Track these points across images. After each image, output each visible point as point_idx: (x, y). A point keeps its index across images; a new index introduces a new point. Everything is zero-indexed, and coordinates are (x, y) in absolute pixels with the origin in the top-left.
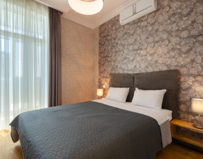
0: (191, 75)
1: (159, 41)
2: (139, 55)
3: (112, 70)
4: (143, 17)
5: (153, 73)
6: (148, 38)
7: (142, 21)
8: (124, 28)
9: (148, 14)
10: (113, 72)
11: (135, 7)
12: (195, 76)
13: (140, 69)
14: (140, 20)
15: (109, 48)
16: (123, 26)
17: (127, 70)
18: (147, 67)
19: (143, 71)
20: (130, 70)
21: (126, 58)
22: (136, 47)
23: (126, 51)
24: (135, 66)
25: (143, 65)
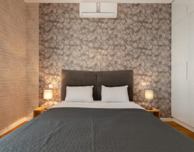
0: (139, 75)
1: (118, 45)
2: (100, 54)
3: (64, 66)
4: (103, 19)
5: (114, 72)
6: (108, 40)
7: (102, 22)
8: (82, 22)
9: (109, 19)
10: (67, 68)
11: (100, 6)
12: (141, 75)
13: (101, 67)
14: (100, 20)
15: (60, 38)
16: (81, 19)
17: (87, 67)
18: (108, 66)
19: (104, 70)
20: (90, 68)
21: (84, 54)
22: (96, 45)
23: (84, 47)
24: (96, 65)
25: (104, 65)
